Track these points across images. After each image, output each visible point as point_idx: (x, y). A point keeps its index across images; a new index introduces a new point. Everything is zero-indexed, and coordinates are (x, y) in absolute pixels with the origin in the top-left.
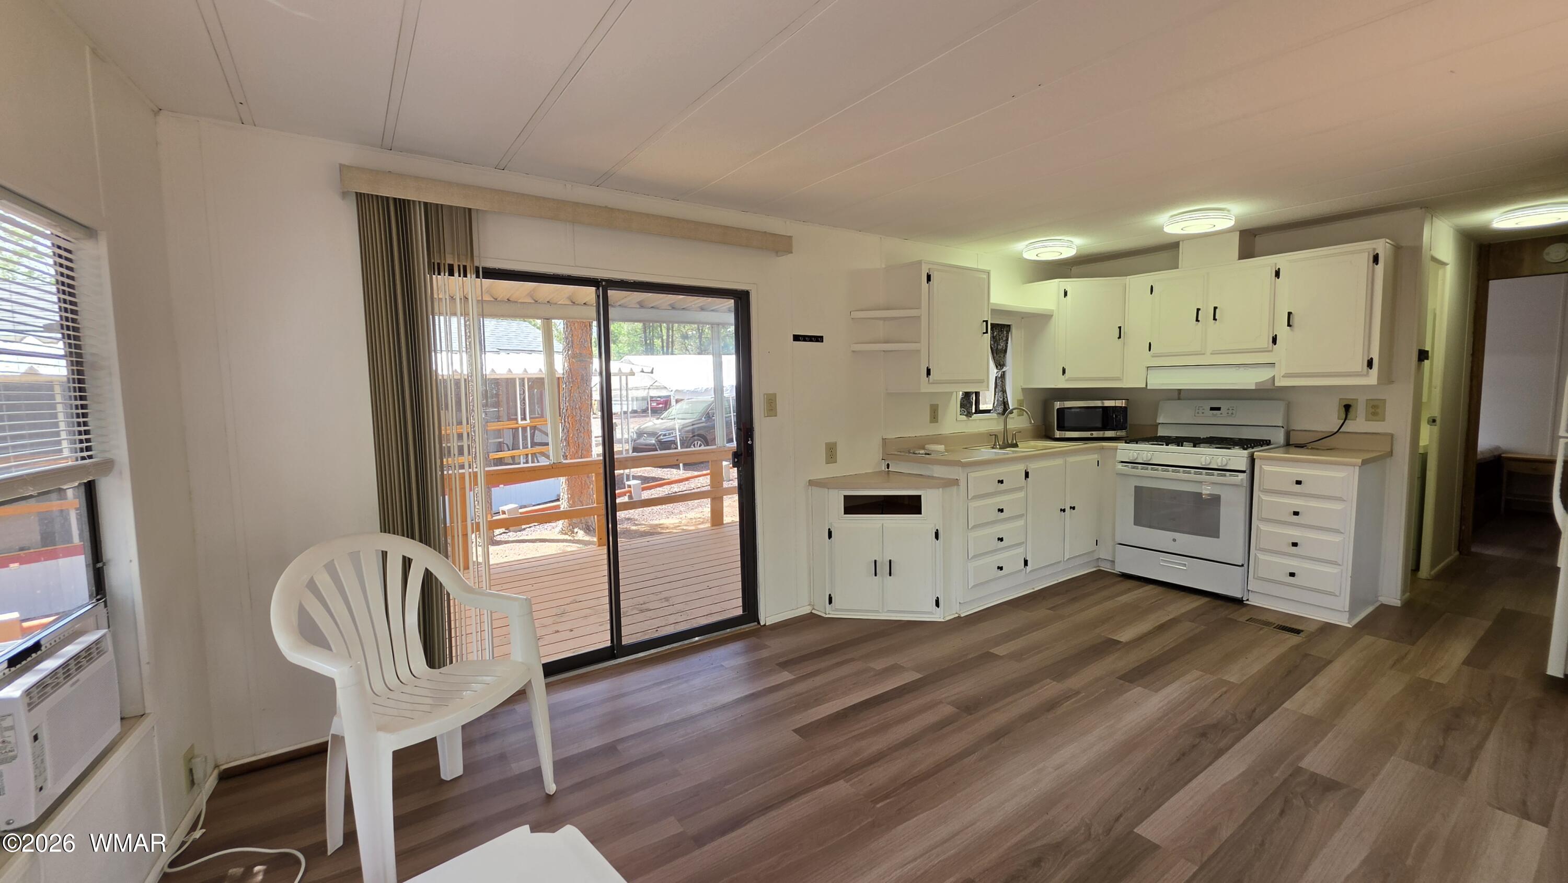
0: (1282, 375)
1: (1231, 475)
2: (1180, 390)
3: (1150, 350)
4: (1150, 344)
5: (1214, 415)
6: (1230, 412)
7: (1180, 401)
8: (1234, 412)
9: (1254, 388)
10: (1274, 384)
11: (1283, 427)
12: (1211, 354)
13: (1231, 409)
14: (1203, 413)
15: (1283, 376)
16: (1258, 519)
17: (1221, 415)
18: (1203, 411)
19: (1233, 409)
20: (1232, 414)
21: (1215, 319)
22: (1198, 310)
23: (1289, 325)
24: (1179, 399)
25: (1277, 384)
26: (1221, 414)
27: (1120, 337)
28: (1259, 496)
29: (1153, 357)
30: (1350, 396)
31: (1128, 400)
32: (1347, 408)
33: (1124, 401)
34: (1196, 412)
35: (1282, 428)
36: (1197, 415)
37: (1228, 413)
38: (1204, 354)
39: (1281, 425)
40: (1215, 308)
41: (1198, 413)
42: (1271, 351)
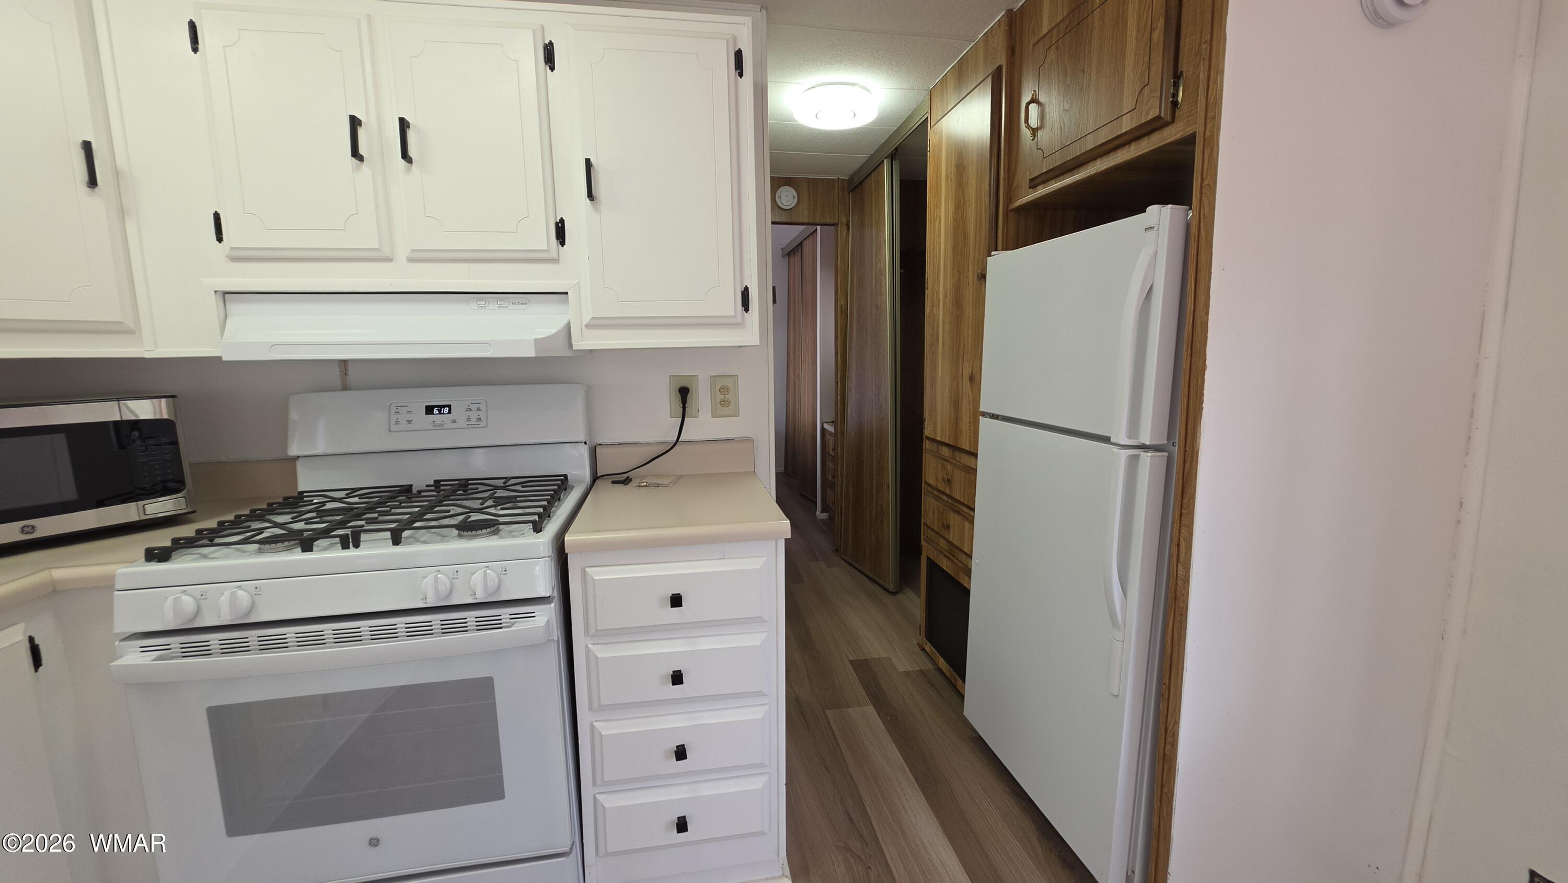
0: (584, 323)
1: (514, 617)
2: (344, 363)
3: (220, 239)
4: (217, 217)
5: (439, 427)
6: (474, 415)
7: (346, 392)
8: (482, 414)
9: (531, 353)
10: (570, 345)
11: (585, 443)
12: (411, 260)
13: (474, 407)
14: (409, 422)
15: (587, 326)
16: (591, 709)
17: (454, 425)
18: (409, 417)
19: (479, 409)
20: (479, 419)
21: (405, 155)
22: (355, 123)
23: (590, 195)
24: (345, 388)
25: (578, 345)
26: (454, 421)
27: (92, 182)
28: (587, 649)
29: (235, 259)
30: (685, 370)
31: (173, 397)
32: (684, 392)
33: (163, 400)
34: (393, 422)
35: (583, 444)
36: (393, 428)
37: (469, 420)
38: (389, 260)
39: (582, 439)
40: (404, 125)
41: (397, 423)
42: (555, 261)
